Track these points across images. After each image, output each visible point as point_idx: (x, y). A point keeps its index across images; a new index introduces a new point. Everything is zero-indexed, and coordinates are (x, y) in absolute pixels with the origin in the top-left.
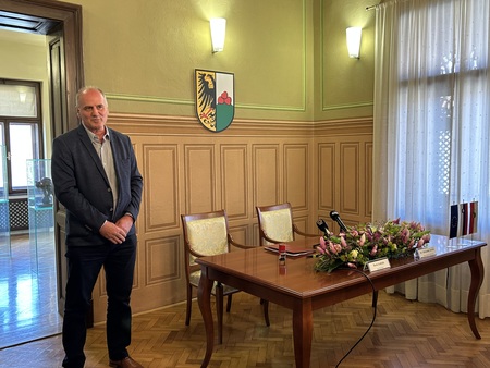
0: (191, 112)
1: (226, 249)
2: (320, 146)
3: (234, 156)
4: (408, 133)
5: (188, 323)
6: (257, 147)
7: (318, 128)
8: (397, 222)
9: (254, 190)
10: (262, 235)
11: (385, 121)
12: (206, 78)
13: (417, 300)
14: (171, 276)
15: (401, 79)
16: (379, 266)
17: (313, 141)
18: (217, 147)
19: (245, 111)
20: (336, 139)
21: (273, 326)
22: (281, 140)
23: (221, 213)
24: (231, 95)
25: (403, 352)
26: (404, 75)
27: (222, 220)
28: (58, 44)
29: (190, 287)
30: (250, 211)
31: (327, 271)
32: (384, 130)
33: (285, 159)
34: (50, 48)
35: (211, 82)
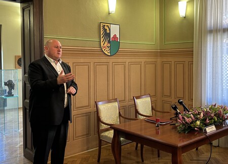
0: (98, 46)
1: (118, 120)
2: (163, 63)
3: (119, 69)
4: (213, 57)
5: (99, 161)
6: (131, 63)
7: (161, 54)
8: (215, 106)
9: (129, 87)
10: (137, 112)
11: (200, 51)
12: (106, 27)
13: (218, 146)
15: (209, 29)
17: (159, 60)
18: (111, 64)
19: (125, 44)
20: (172, 60)
22: (143, 60)
23: (115, 100)
24: (118, 36)
26: (210, 27)
27: (116, 104)
28: (28, 9)
29: (100, 141)
30: (127, 99)
31: (185, 132)
32: (200, 55)
33: (145, 71)
34: (23, 10)
35: (108, 29)
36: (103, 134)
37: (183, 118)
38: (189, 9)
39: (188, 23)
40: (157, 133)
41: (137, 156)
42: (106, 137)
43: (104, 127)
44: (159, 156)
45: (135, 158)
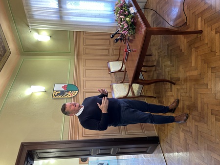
0: (70, 100)
2: (85, 54)
3: (88, 84)
4: (80, 16)
5: (155, 98)
6: (85, 76)
7: (78, 55)
9: (102, 77)
10: (120, 71)
12: (56, 94)
16: (133, 10)
17: (83, 57)
18: (84, 91)
19: (70, 80)
20: (82, 47)
21: (155, 64)
22: (82, 68)
23: (111, 86)
24: (63, 85)
25: (163, 11)
26: (58, 17)
27: (114, 85)
28: (38, 154)
29: (141, 96)
30: (110, 79)
32: (80, 26)
33: (90, 67)
34: (40, 158)
35: (58, 92)
36: (136, 95)
37: (124, 31)
39: (55, 34)
40: (135, 51)
41: (150, 71)
42: (138, 92)
43: (130, 94)
44: (151, 55)
45: (152, 72)
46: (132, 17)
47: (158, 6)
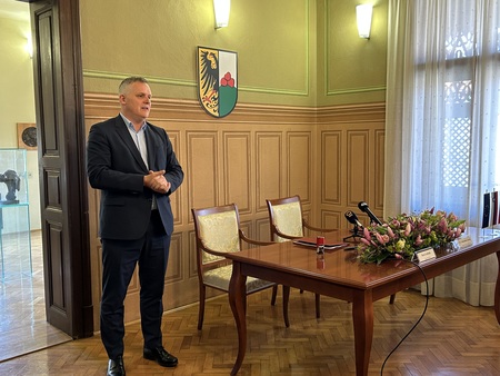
0: (193, 96)
1: (238, 247)
2: (324, 135)
3: (237, 145)
4: (425, 119)
5: (200, 327)
6: (262, 134)
7: (322, 115)
8: (432, 212)
9: (258, 182)
10: (274, 230)
11: (398, 107)
12: (209, 58)
13: (433, 296)
14: (174, 277)
15: (417, 63)
16: (426, 256)
17: (316, 128)
18: (220, 134)
19: (248, 94)
20: (342, 127)
22: (284, 128)
24: (234, 76)
25: (435, 346)
26: (421, 59)
27: (233, 215)
28: (48, 14)
29: (203, 287)
30: (253, 205)
31: (376, 262)
32: (398, 116)
33: (288, 148)
34: (37, 18)
35: (213, 62)
36: (208, 274)
37: (371, 234)
38: (378, 22)
39: (374, 51)
40: (320, 266)
41: (275, 316)
42: (215, 278)
43: (209, 259)
44: (318, 316)
45: (271, 320)
46: (406, 256)
47: (451, 333)
